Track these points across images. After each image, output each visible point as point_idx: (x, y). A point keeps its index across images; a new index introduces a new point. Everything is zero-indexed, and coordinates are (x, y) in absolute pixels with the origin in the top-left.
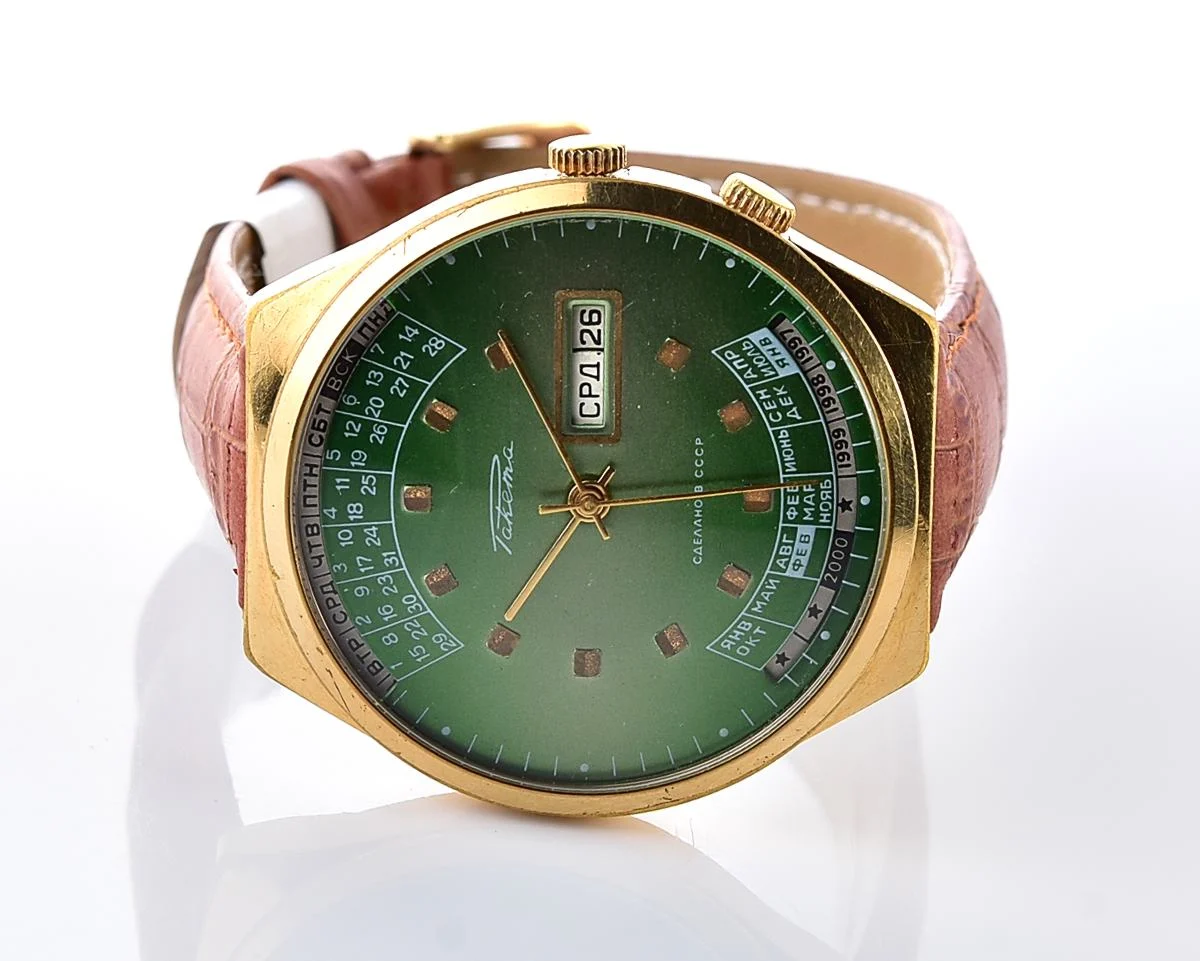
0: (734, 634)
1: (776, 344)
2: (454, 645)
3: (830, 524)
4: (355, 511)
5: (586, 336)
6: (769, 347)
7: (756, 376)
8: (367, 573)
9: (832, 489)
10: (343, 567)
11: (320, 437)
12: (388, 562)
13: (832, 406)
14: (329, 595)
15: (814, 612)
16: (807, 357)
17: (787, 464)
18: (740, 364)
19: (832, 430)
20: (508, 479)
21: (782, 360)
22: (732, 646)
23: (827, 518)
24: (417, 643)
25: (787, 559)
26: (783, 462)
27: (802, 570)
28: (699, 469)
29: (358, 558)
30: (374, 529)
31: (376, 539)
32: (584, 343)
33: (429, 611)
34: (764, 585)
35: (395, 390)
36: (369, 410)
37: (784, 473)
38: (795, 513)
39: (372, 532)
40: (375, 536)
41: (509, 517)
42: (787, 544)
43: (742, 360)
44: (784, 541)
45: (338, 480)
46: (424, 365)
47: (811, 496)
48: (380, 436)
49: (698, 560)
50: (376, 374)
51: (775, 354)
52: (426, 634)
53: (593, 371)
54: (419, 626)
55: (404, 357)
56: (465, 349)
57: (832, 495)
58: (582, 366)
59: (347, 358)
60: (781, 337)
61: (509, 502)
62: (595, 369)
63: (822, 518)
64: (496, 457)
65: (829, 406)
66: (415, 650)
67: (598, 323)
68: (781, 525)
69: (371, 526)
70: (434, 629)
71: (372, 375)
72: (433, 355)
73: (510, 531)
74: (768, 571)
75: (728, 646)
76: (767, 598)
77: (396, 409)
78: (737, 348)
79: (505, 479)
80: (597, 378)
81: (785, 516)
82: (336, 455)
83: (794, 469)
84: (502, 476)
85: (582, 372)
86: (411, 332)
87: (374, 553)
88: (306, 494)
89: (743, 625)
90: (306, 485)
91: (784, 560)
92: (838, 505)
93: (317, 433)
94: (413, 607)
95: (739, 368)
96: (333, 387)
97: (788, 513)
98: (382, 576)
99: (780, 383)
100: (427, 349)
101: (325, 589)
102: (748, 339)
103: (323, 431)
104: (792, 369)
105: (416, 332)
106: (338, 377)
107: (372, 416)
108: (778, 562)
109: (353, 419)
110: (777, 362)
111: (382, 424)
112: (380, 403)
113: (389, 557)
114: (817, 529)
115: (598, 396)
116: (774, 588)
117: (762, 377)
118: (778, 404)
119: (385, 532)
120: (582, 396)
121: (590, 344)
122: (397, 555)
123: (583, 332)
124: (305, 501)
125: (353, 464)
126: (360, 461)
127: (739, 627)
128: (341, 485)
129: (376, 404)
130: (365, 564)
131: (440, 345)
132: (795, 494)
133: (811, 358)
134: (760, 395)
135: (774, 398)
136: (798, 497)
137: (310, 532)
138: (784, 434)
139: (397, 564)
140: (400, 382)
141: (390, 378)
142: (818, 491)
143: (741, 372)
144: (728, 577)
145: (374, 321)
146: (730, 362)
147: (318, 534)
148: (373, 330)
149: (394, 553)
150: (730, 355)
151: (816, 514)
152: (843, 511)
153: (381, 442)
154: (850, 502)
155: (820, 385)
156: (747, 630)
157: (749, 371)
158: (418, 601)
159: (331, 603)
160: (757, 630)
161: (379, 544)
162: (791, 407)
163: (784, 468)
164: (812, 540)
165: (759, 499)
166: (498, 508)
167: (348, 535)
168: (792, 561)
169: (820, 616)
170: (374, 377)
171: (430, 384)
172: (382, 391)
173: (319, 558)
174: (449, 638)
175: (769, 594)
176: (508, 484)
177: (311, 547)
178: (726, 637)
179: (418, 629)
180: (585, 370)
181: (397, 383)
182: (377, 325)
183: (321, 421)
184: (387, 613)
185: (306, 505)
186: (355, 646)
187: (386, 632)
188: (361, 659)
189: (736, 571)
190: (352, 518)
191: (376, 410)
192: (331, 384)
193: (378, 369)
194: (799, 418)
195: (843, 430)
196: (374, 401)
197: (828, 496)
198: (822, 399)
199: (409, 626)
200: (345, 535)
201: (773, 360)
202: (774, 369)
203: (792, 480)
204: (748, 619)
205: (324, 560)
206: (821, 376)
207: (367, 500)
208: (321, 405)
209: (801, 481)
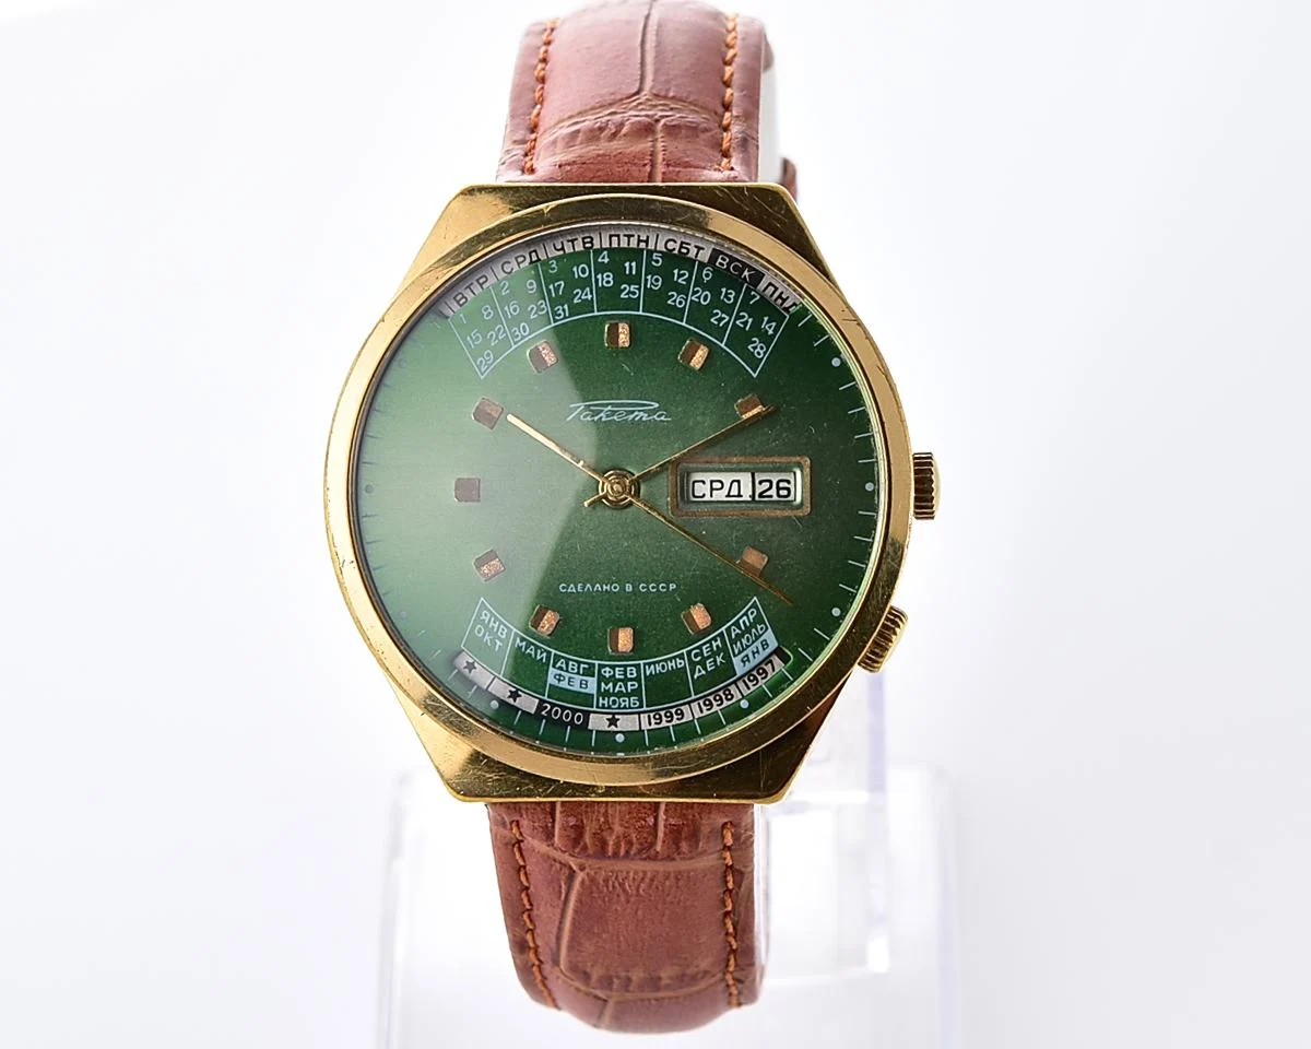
0: (495, 622)
1: (763, 654)
2: (483, 370)
3: (598, 707)
4: (606, 279)
5: (766, 485)
6: (760, 649)
7: (733, 636)
8: (549, 291)
9: (630, 708)
11: (674, 249)
12: (559, 309)
13: (704, 708)
14: (528, 256)
15: (514, 695)
16: (750, 684)
17: (652, 667)
18: (744, 622)
19: (682, 708)
20: (636, 416)
21: (748, 660)
22: (484, 620)
23: (603, 704)
24: (484, 337)
25: (564, 668)
26: (654, 663)
27: (555, 682)
28: (648, 588)
29: (562, 283)
30: (589, 297)
31: (580, 298)
32: (761, 483)
33: (514, 347)
34: (540, 648)
35: (717, 314)
36: (698, 291)
37: (645, 664)
38: (607, 675)
39: (586, 295)
40: (583, 298)
41: (602, 417)
42: (579, 668)
43: (748, 624)
44: (582, 666)
45: (634, 264)
46: (740, 339)
47: (623, 689)
48: (675, 301)
49: (563, 588)
50: (732, 296)
51: (754, 653)
52: (493, 344)
53: (734, 491)
54: (500, 338)
55: (747, 322)
56: (755, 376)
57: (625, 707)
58: (738, 481)
59: (746, 273)
60: (767, 660)
61: (615, 418)
62: (736, 493)
63: (604, 699)
64: (657, 405)
65: (705, 704)
66: (478, 335)
67: (779, 495)
68: (597, 662)
69: (592, 293)
70: (497, 351)
71: (731, 293)
72: (750, 347)
73: (589, 418)
74: (553, 651)
75: (484, 617)
76: (528, 651)
77: (699, 314)
78: (758, 619)
79: (636, 413)
80: (728, 496)
81: (605, 666)
82: (657, 261)
83: (648, 673)
84: (639, 411)
85: (734, 481)
86: (770, 327)
87: (568, 297)
88: (621, 237)
89: (503, 630)
90: (629, 236)
91: (564, 666)
92: (614, 714)
93: (677, 246)
94: (517, 333)
95: (741, 621)
96: (720, 260)
97: (607, 669)
98: (546, 305)
99: (727, 658)
100: (755, 342)
101: (534, 254)
102: (767, 629)
103: (679, 251)
104: (740, 669)
105: (771, 332)
106: (729, 264)
107: (694, 293)
108: (562, 660)
109: (690, 277)
110: (747, 656)
111: (686, 302)
112: (705, 300)
113: (564, 310)
114: (593, 695)
115: (711, 496)
116: (539, 658)
117: (733, 642)
118: (709, 657)
119: (587, 306)
120: (712, 482)
121: (759, 489)
122: (565, 317)
123: (771, 482)
124: (615, 235)
125: (649, 277)
126: (652, 283)
127: (502, 626)
128: (630, 267)
129: (704, 297)
130: (557, 290)
131: (759, 353)
132: (625, 674)
133: (749, 688)
134: (716, 641)
135: (714, 654)
136: (622, 677)
137: (586, 240)
138: (680, 663)
139: (557, 318)
140: (724, 318)
141: (728, 309)
142: (629, 695)
143: (737, 624)
144: (549, 615)
145: (780, 296)
146: (746, 614)
147: (585, 247)
148: (772, 295)
149: (567, 315)
150: (752, 613)
151: (606, 694)
152: (608, 719)
153: (669, 302)
154: (616, 726)
155: (723, 696)
156: (499, 634)
157: (738, 631)
158: (523, 337)
159: (520, 259)
160: (499, 643)
161: (575, 301)
162: (705, 669)
163: (650, 664)
164: (583, 691)
165: (620, 641)
166: (609, 408)
167: (584, 274)
168: (563, 673)
169: (511, 701)
170: (729, 295)
171: (723, 345)
172: (717, 303)
173: (563, 249)
174: (489, 366)
175: (533, 653)
176: (632, 417)
177: (572, 241)
178: (492, 615)
179: (497, 338)
180: (735, 484)
181: (724, 315)
182: (776, 300)
183: (688, 250)
184: (512, 309)
185: (611, 236)
186: (481, 281)
187: (494, 308)
188: (469, 287)
189: (553, 622)
190: (599, 276)
191: (699, 298)
192: (723, 259)
193: (736, 299)
194: (695, 677)
195: (683, 717)
196: (706, 295)
197: (623, 704)
198: (711, 698)
199: (500, 329)
200: (583, 271)
201: (748, 652)
202: (740, 653)
203: (638, 671)
204: (508, 635)
205: (561, 252)
206: (732, 696)
207: (616, 290)
208: (703, 249)
209: (638, 679)
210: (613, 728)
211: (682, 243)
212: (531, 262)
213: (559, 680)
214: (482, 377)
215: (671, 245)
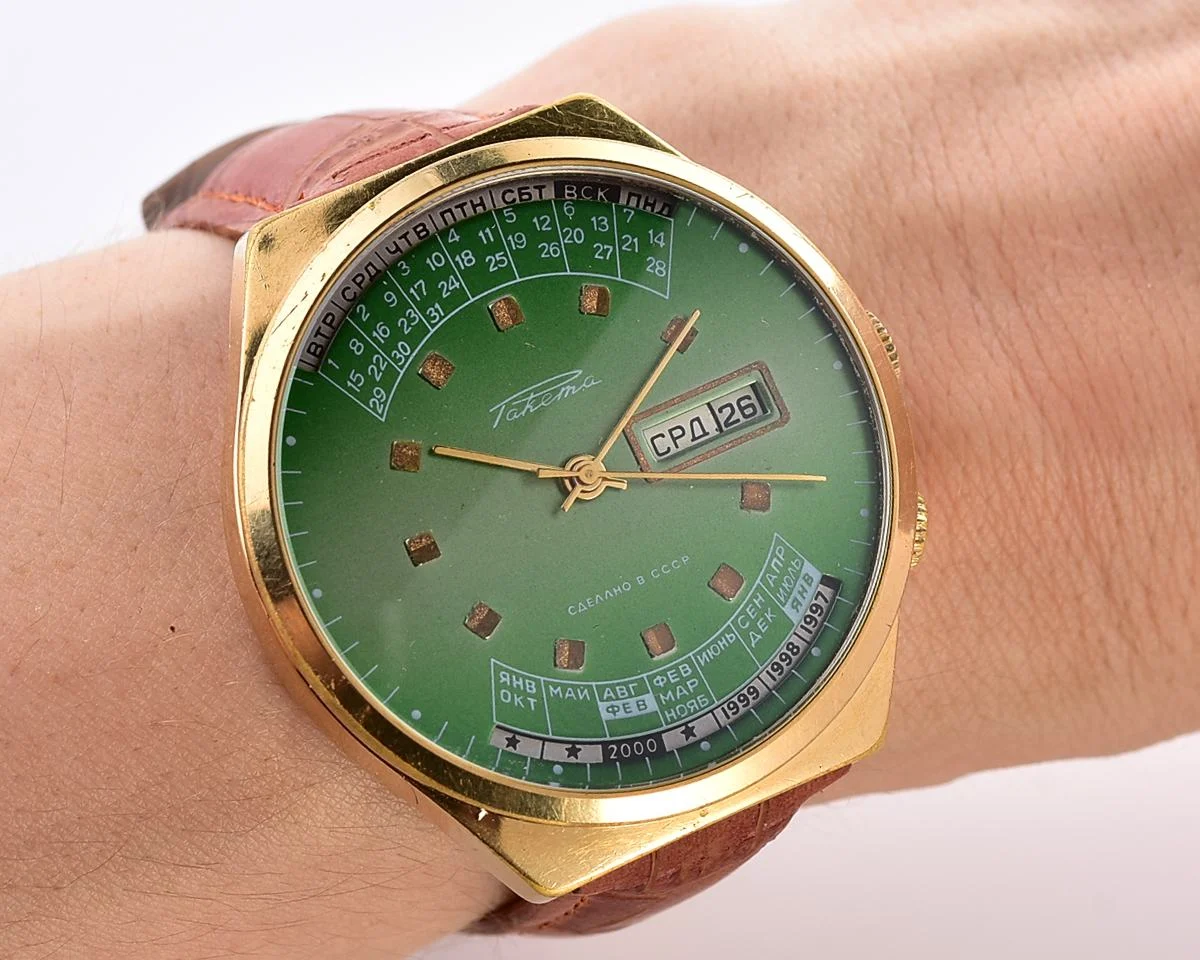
0: (517, 680)
1: (811, 591)
2: (380, 412)
3: (667, 724)
4: (466, 259)
6: (805, 585)
7: (772, 585)
8: (411, 296)
9: (702, 709)
10: (405, 270)
11: (514, 200)
12: (431, 312)
13: (775, 674)
14: (365, 275)
15: (574, 751)
16: (810, 627)
17: (704, 654)
18: (776, 564)
19: (753, 684)
20: (565, 392)
21: (799, 603)
22: (506, 682)
23: (672, 718)
24: (365, 374)
25: (614, 697)
26: (704, 649)
27: (611, 717)
28: (660, 572)
29: (421, 281)
30: (457, 285)
31: (448, 290)
32: (720, 410)
33: (402, 372)
34: (579, 686)
35: (599, 247)
36: (568, 232)
37: (694, 655)
38: (661, 684)
39: (453, 284)
40: (451, 289)
41: (529, 409)
42: (628, 690)
43: (781, 565)
44: (630, 686)
45: (488, 231)
46: (634, 265)
47: (685, 692)
48: (548, 252)
49: (572, 611)
50: (605, 223)
51: (801, 593)
52: (378, 379)
53: (698, 432)
54: (383, 369)
55: (633, 243)
56: (667, 298)
57: (696, 711)
58: (698, 419)
59: (600, 194)
60: (816, 594)
61: (543, 404)
62: (701, 433)
63: (670, 712)
64: (580, 372)
65: (775, 670)
66: (357, 375)
67: (745, 416)
68: (644, 675)
69: (458, 280)
70: (386, 384)
71: (603, 220)
73: (515, 417)
74: (594, 684)
75: (503, 679)
76: (567, 695)
77: (580, 257)
78: (790, 555)
79: (563, 389)
80: (694, 439)
81: (655, 676)
83: (703, 663)
84: (565, 386)
85: (692, 421)
86: (659, 239)
87: (434, 295)
88: (454, 210)
89: (530, 684)
90: (461, 206)
91: (612, 694)
92: (686, 724)
93: (516, 195)
94: (399, 356)
95: (773, 565)
96: (567, 191)
97: (659, 678)
98: (415, 313)
99: (776, 610)
100: (651, 261)
101: (370, 268)
102: (803, 561)
103: (521, 200)
104: (794, 618)
105: (662, 245)
106: (579, 192)
107: (564, 237)
108: (607, 689)
109: (552, 218)
110: (795, 599)
111: (561, 249)
112: (579, 239)
113: (437, 311)
114: (656, 713)
115: (677, 447)
116: (581, 698)
117: (774, 591)
118: (757, 619)
119: (458, 296)
120: (670, 431)
121: (722, 418)
122: (441, 318)
123: (730, 405)
124: (446, 212)
125: (510, 238)
126: (516, 243)
127: (527, 681)
128: (485, 235)
129: (577, 234)
130: (419, 291)
131: (660, 272)
132: (680, 675)
133: (810, 633)
134: (757, 598)
135: (761, 612)
136: (678, 679)
137: (418, 230)
138: (731, 638)
139: (433, 322)
140: (608, 249)
141: (608, 238)
142: (694, 696)
143: (769, 570)
145: (647, 203)
146: (774, 555)
147: (420, 237)
148: (637, 205)
149: (442, 314)
150: (780, 552)
151: (670, 706)
152: (682, 732)
153: (543, 256)
154: (695, 736)
155: (789, 653)
156: (528, 691)
157: (774, 577)
158: (407, 358)
159: (359, 280)
160: (532, 700)
161: (444, 296)
162: (759, 632)
163: (700, 653)
164: (643, 712)
166: (532, 396)
167: (440, 262)
168: (614, 703)
169: (572, 760)
170: (601, 223)
171: (620, 279)
172: (593, 236)
173: (398, 249)
174: (385, 403)
175: (573, 695)
176: (559, 395)
177: (404, 236)
178: (511, 672)
179: (379, 371)
180: (696, 423)
181: (606, 247)
182: (644, 208)
183: (529, 194)
184: (381, 332)
185: (442, 214)
186: (328, 321)
187: (361, 339)
188: (318, 333)
190: (458, 258)
192: (569, 189)
193: (610, 223)
194: (753, 645)
195: (758, 695)
196: (578, 233)
197: (692, 708)
198: (777, 660)
199: (378, 359)
200: (438, 260)
201: (795, 593)
202: (787, 599)
203: (692, 666)
204: (538, 686)
205: (398, 253)
206: (797, 647)
207: (482, 265)
208: (544, 187)
209: (695, 674)
210: (692, 739)
211: (520, 190)
212: (372, 278)
213: (614, 713)
214: (383, 420)
215: (509, 197)
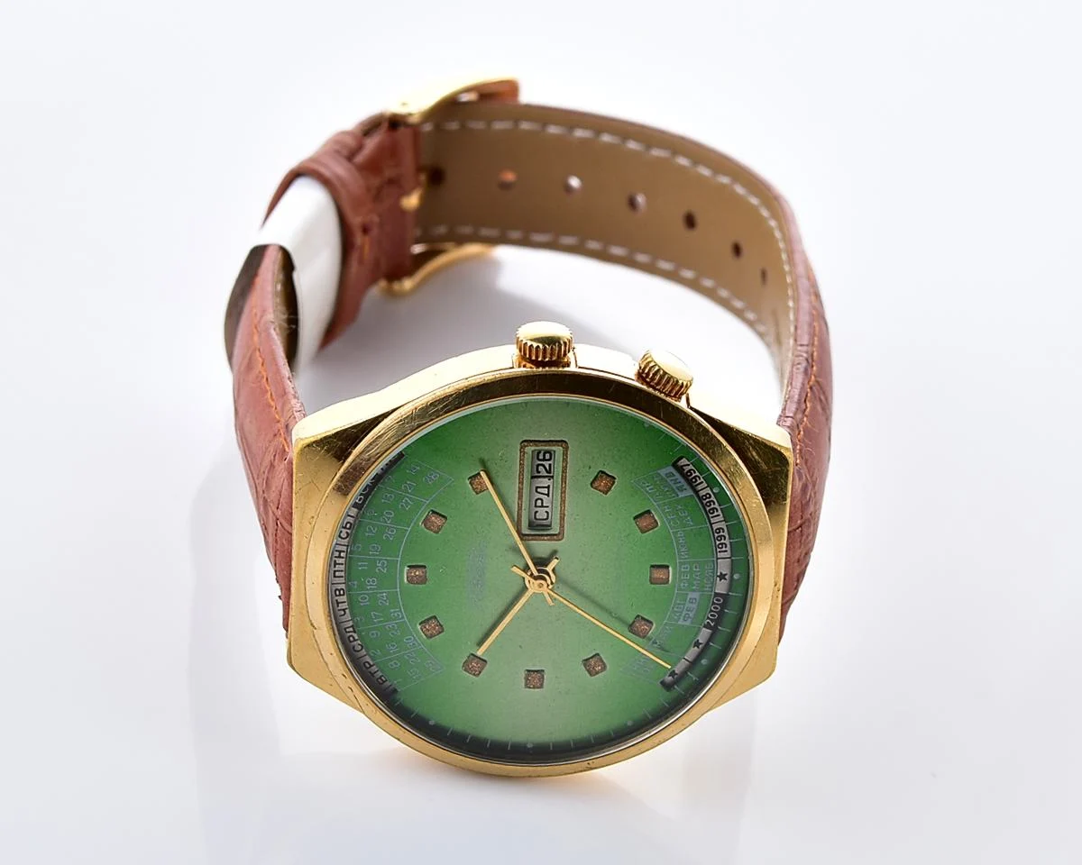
0: (640, 661)
1: (677, 475)
2: (439, 668)
3: (711, 591)
4: (371, 583)
5: (541, 468)
6: (673, 478)
7: (662, 497)
8: (378, 623)
9: (713, 569)
10: (361, 620)
11: (347, 533)
12: (394, 616)
13: (716, 513)
14: (349, 634)
15: (697, 644)
16: (699, 481)
17: (682, 553)
18: (651, 489)
19: (715, 528)
21: (681, 487)
22: (638, 668)
23: (710, 587)
24: (413, 667)
25: (679, 614)
26: (679, 552)
27: (690, 620)
29: (373, 613)
30: (385, 594)
31: (385, 601)
32: (539, 472)
33: (422, 647)
35: (402, 505)
36: (383, 519)
37: (680, 559)
38: (686, 585)
39: (383, 596)
40: (385, 599)
42: (680, 604)
43: (653, 486)
45: (360, 564)
46: (423, 490)
47: (698, 573)
48: (391, 535)
50: (389, 495)
51: (676, 483)
52: (420, 661)
53: (545, 491)
54: (415, 656)
55: (409, 485)
56: (453, 480)
57: (713, 572)
58: (537, 488)
60: (680, 470)
63: (706, 587)
65: (713, 514)
66: (411, 671)
67: (549, 460)
68: (676, 591)
69: (382, 593)
70: (425, 658)
72: (430, 483)
74: (665, 621)
75: (635, 668)
76: (664, 638)
77: (402, 518)
78: (649, 479)
80: (548, 495)
81: (679, 585)
82: (358, 548)
83: (687, 557)
85: (536, 492)
86: (415, 469)
87: (384, 609)
88: (336, 569)
90: (335, 564)
91: (677, 614)
93: (344, 531)
94: (411, 644)
95: (650, 492)
96: (357, 501)
97: (681, 584)
98: (390, 624)
99: (679, 501)
100: (426, 479)
101: (347, 630)
102: (657, 473)
103: (349, 529)
104: (688, 493)
105: (418, 469)
107: (386, 522)
108: (673, 615)
109: (372, 524)
110: (678, 488)
111: (392, 527)
112: (391, 514)
113: (395, 612)
114: (702, 594)
115: (547, 507)
116: (669, 632)
117: (666, 497)
118: (677, 515)
119: (392, 596)
120: (536, 506)
121: (544, 473)
122: (400, 611)
123: (538, 465)
124: (334, 573)
125: (371, 554)
126: (376, 551)
128: (362, 567)
129: (388, 514)
130: (377, 617)
131: (435, 477)
132: (687, 572)
133: (702, 482)
134: (665, 509)
136: (689, 574)
137: (338, 594)
138: (681, 534)
139: (400, 617)
140: (406, 501)
141: (399, 498)
142: (704, 571)
143: (652, 494)
144: (637, 626)
146: (644, 488)
147: (343, 595)
149: (398, 609)
150: (644, 483)
151: (702, 585)
152: (721, 580)
153: (391, 540)
154: (726, 575)
155: (708, 501)
157: (658, 494)
158: (415, 640)
159: (352, 639)
161: (388, 604)
162: (686, 517)
163: (680, 555)
164: (697, 601)
165: (661, 576)
167: (366, 599)
168: (683, 615)
169: (702, 647)
170: (387, 497)
171: (428, 502)
172: (393, 506)
173: (344, 610)
174: (436, 663)
175: (665, 635)
179: (414, 658)
180: (539, 490)
181: (404, 501)
183: (348, 524)
184: (392, 648)
185: (335, 577)
186: (368, 666)
187: (391, 660)
188: (372, 674)
189: (643, 623)
190: (368, 588)
191: (389, 519)
193: (390, 492)
194: (692, 524)
195: (723, 529)
197: (710, 574)
198: (708, 509)
199: (407, 656)
202: (674, 492)
203: (685, 563)
205: (347, 611)
206: (707, 494)
207: (380, 576)
208: (348, 512)
209: (691, 564)
211: (342, 527)
212: (354, 632)
213: (688, 617)
214: (445, 668)
215: (344, 535)
